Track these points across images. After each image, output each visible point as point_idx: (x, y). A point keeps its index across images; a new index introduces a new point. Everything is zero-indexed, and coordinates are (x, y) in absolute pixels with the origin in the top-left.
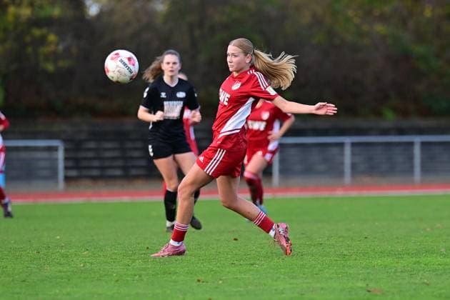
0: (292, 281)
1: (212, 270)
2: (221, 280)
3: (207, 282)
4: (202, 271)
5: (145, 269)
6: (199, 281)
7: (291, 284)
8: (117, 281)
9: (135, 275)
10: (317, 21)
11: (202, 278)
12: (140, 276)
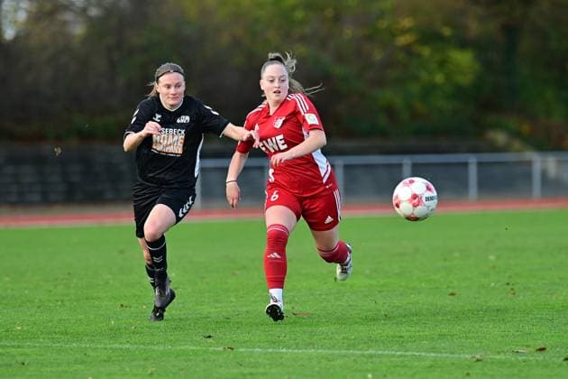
0: (217, 305)
1: (135, 296)
2: (144, 304)
3: (130, 307)
4: (125, 296)
5: (67, 295)
6: (122, 306)
7: (216, 308)
8: (39, 307)
9: (57, 301)
10: (236, 43)
11: (125, 303)
12: (62, 301)
